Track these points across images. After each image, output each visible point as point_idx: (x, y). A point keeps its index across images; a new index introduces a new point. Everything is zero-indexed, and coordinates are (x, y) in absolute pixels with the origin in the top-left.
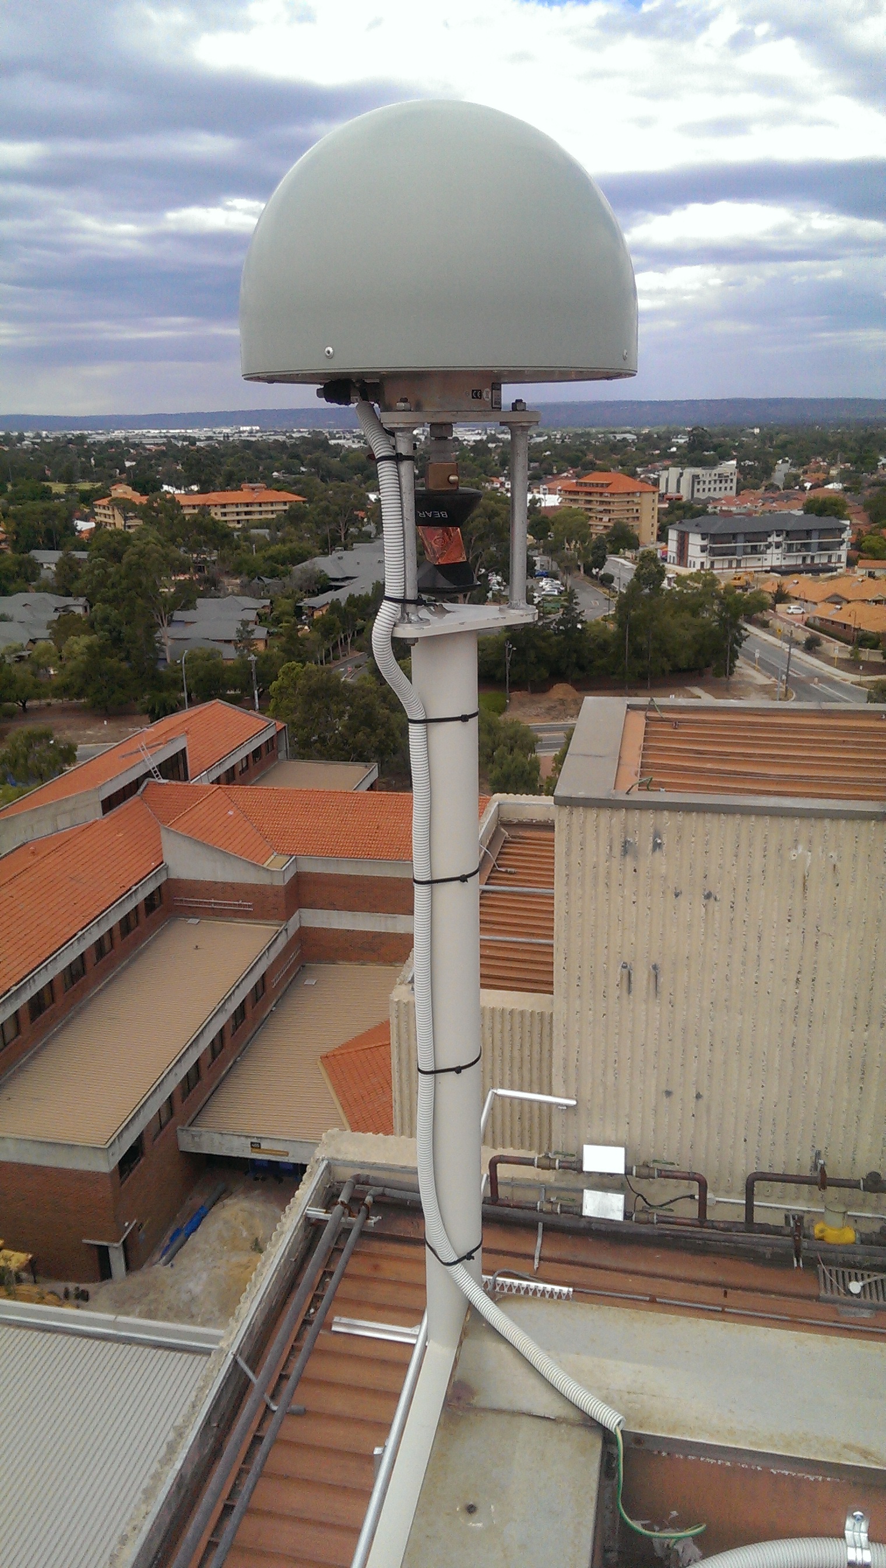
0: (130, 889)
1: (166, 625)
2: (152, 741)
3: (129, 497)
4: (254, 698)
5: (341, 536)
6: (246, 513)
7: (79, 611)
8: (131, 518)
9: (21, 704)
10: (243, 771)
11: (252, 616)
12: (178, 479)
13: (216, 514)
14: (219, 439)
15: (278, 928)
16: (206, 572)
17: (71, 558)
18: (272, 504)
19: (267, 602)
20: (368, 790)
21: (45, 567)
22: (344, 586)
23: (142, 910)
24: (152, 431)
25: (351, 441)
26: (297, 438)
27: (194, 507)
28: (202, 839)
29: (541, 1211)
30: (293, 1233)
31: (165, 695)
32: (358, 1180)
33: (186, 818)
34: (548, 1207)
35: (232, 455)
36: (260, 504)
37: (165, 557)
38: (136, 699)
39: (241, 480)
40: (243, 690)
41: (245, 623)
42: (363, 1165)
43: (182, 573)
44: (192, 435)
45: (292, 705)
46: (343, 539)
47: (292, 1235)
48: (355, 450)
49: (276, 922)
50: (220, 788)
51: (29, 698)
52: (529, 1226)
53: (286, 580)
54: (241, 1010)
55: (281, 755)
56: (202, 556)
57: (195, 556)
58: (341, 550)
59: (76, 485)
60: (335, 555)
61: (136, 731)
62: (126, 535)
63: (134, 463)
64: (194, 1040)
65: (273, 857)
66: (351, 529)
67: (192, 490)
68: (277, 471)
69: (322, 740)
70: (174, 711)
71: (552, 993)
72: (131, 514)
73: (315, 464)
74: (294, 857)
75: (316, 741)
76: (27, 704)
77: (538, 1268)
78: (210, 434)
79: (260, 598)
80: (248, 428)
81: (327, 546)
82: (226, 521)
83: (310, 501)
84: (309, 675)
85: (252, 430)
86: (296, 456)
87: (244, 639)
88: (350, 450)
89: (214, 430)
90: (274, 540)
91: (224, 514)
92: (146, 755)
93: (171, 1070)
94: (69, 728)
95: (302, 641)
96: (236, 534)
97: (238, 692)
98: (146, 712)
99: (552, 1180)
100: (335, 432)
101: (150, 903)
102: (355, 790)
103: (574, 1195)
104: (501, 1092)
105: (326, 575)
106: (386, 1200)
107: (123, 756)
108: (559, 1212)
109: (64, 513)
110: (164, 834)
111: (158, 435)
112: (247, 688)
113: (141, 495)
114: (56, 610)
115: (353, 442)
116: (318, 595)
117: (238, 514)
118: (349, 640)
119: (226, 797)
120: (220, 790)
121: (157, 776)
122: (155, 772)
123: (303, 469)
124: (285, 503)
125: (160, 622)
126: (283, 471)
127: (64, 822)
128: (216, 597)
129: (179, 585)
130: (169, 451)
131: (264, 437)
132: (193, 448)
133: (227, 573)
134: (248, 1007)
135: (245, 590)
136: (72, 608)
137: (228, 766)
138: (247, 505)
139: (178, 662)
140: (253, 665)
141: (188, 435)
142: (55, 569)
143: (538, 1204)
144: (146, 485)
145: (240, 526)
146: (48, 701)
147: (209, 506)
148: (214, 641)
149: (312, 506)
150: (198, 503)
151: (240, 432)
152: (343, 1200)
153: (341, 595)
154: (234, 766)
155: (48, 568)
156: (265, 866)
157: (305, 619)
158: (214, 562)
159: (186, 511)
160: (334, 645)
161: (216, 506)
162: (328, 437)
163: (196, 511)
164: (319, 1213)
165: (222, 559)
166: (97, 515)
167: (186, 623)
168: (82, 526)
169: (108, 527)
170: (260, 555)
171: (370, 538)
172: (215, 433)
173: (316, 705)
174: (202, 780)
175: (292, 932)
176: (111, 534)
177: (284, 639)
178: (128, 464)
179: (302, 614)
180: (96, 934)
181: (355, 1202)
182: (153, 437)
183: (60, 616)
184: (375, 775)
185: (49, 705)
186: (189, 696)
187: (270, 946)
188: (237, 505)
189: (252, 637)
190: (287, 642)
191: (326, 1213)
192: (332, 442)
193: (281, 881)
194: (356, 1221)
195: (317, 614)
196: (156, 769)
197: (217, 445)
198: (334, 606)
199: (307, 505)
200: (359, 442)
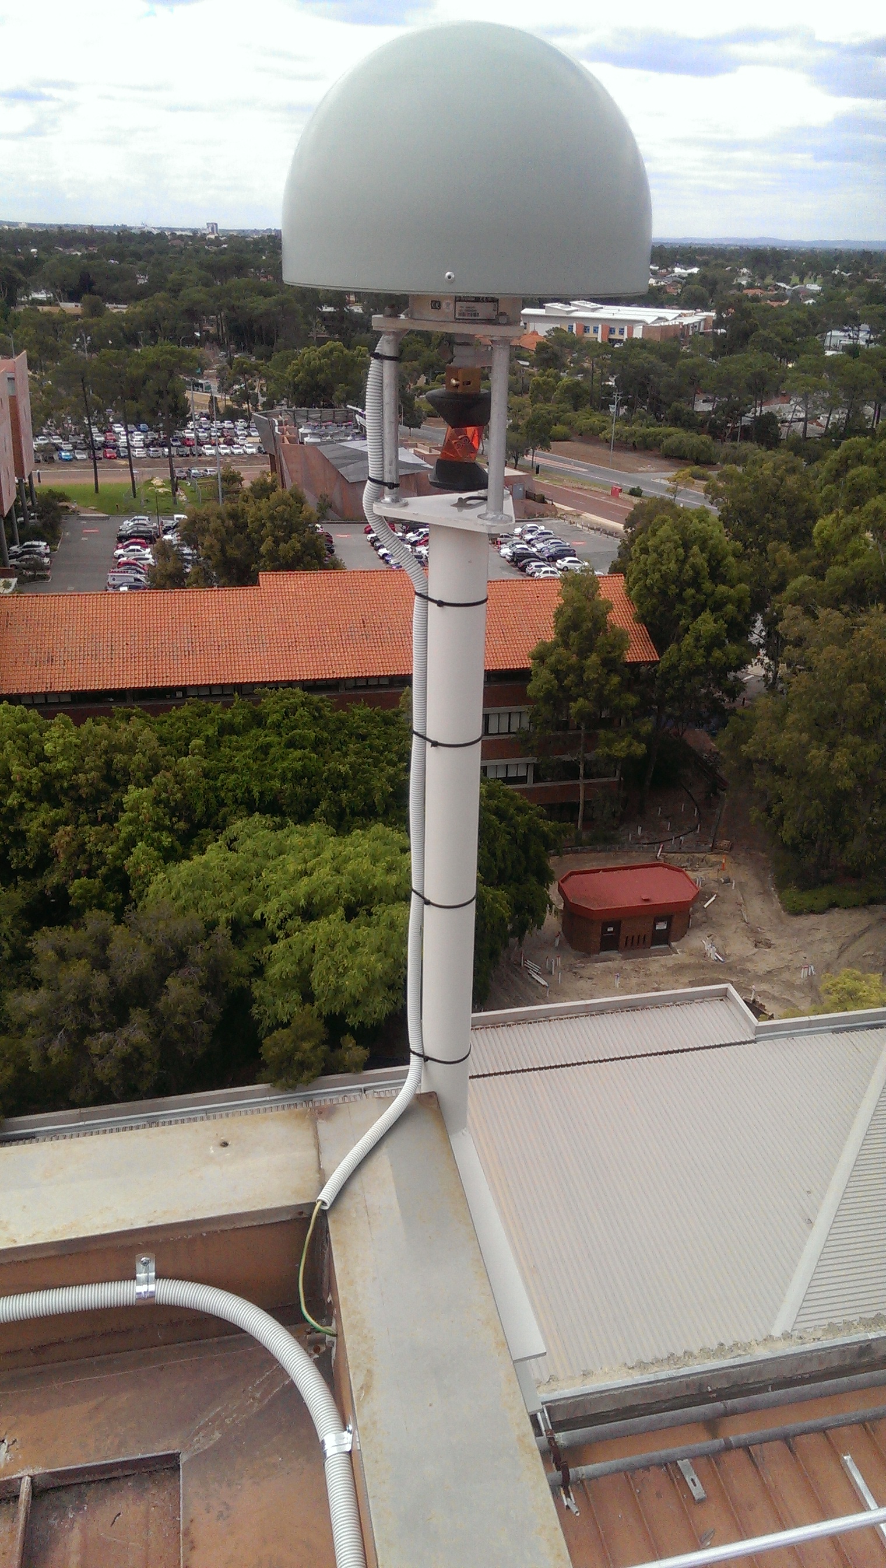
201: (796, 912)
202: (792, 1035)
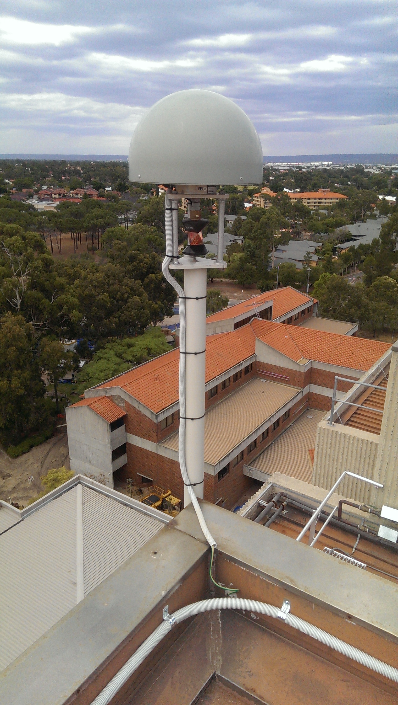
0: (240, 362)
1: (274, 251)
2: (259, 301)
3: (268, 193)
4: (307, 287)
5: (361, 216)
6: (319, 203)
7: (240, 242)
8: (268, 203)
9: (211, 280)
10: (296, 319)
11: (313, 250)
12: (291, 185)
13: (305, 202)
14: (313, 168)
15: (298, 390)
16: (296, 229)
17: (240, 219)
18: (331, 199)
19: (321, 244)
20: (352, 336)
21: (229, 222)
22: (359, 239)
23: (243, 372)
24: (284, 164)
25: (375, 170)
26: (349, 168)
27: (296, 199)
28: (271, 346)
29: (359, 529)
30: (252, 507)
31: (268, 282)
32: (282, 494)
33: (267, 336)
34: (362, 528)
35: (317, 176)
36: (326, 199)
37: (278, 221)
38: (256, 282)
39: (319, 187)
40: (303, 283)
41: (309, 253)
42: (287, 489)
43: (284, 228)
44: (301, 166)
45: (323, 292)
46: (362, 217)
47: (251, 508)
48: (377, 174)
49: (298, 388)
50: (284, 325)
51: (214, 277)
52: (355, 535)
53: (331, 235)
54: (278, 422)
55: (314, 314)
56: (295, 222)
57: (292, 221)
58: (360, 222)
59: (248, 187)
60: (357, 224)
61: (253, 296)
62: (264, 210)
63: (273, 178)
64: (256, 430)
65: (302, 359)
66: (367, 213)
67: (296, 191)
68: (337, 184)
69: (334, 310)
70: (271, 289)
71: (379, 434)
72: (268, 201)
73: (355, 180)
74: (311, 361)
75: (331, 310)
76: (214, 280)
77: (354, 552)
78: (309, 165)
79: (318, 242)
80: (327, 163)
81: (353, 220)
82: (309, 206)
83: (350, 198)
84: (333, 280)
85: (329, 164)
86: (347, 177)
87: (307, 261)
88: (374, 174)
89: (311, 164)
90: (329, 216)
91: (309, 203)
92: (255, 307)
93: (244, 440)
94: (228, 291)
95: (333, 264)
96: (312, 212)
97: (300, 284)
98: (259, 288)
99: (368, 517)
100: (368, 165)
101: (247, 370)
102: (345, 334)
103: (376, 526)
104: (349, 473)
105: (351, 233)
106: (292, 505)
107: (246, 306)
108: (367, 531)
109: (241, 199)
110: (257, 341)
111: (286, 166)
112: (304, 283)
113: (274, 193)
114: (231, 241)
115: (376, 170)
116: (345, 243)
117: (315, 203)
118: (356, 265)
119: (286, 330)
120: (284, 326)
121: (258, 316)
122: (258, 315)
123: (349, 183)
124: (337, 199)
125: (272, 250)
126: (340, 183)
127: (218, 330)
128: (298, 240)
129: (282, 233)
130: (290, 173)
131: (334, 167)
132: (300, 172)
133: (305, 230)
134: (281, 422)
135: (312, 238)
136: (237, 241)
137: (289, 316)
138: (320, 199)
139: (276, 268)
140: (309, 273)
141: (299, 166)
142: (233, 223)
143: (359, 526)
144: (276, 188)
145: (315, 208)
146: (221, 279)
147: (302, 199)
148: (294, 260)
149: (350, 200)
150: (298, 197)
151: (323, 165)
152: (274, 500)
153: (356, 244)
154: (292, 317)
155: (231, 223)
156: (297, 362)
157: (337, 254)
158: (300, 224)
159: (292, 201)
160: (349, 266)
161: (305, 199)
162: (365, 168)
163: (296, 201)
164: (264, 503)
165: (304, 223)
166: (254, 201)
167: (283, 251)
168: (247, 205)
169: (258, 206)
170: (321, 222)
171: (376, 217)
172: (311, 165)
173: (334, 294)
174: (277, 321)
175: (305, 393)
176: (258, 209)
177: (325, 262)
178: (271, 178)
179: (336, 251)
180: (223, 379)
181: (279, 502)
182: (284, 166)
183: (232, 244)
184: (356, 329)
185: (222, 281)
186: (279, 283)
187: (294, 398)
188: (315, 199)
189: (311, 260)
190: (326, 263)
191: (267, 503)
192: (366, 170)
193: (304, 370)
194: (278, 510)
195: (343, 251)
196: (258, 313)
197: (311, 171)
198: (352, 249)
199: (348, 200)
200: (379, 170)
201: (16, 456)
202: (37, 509)
